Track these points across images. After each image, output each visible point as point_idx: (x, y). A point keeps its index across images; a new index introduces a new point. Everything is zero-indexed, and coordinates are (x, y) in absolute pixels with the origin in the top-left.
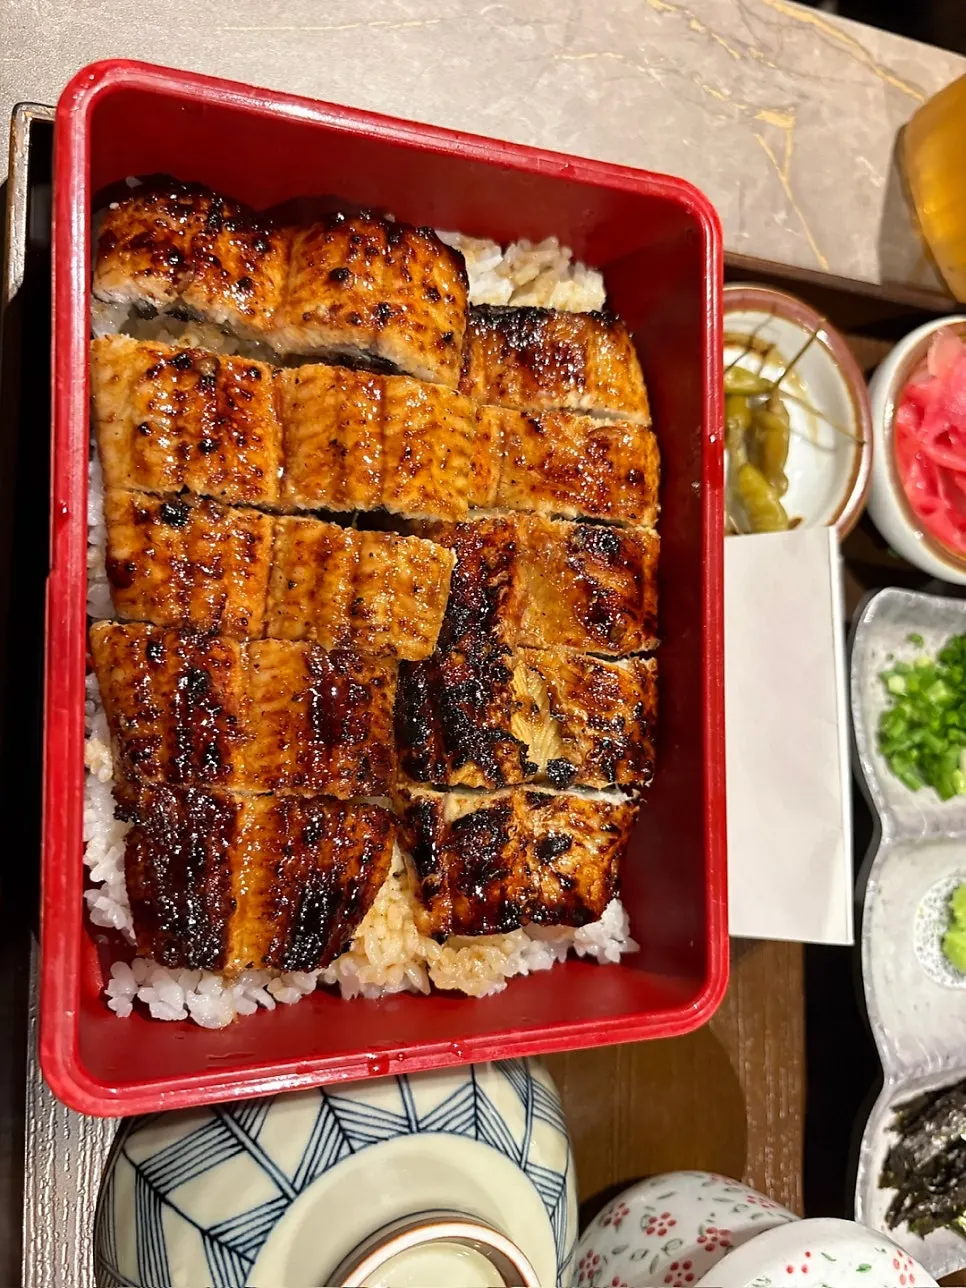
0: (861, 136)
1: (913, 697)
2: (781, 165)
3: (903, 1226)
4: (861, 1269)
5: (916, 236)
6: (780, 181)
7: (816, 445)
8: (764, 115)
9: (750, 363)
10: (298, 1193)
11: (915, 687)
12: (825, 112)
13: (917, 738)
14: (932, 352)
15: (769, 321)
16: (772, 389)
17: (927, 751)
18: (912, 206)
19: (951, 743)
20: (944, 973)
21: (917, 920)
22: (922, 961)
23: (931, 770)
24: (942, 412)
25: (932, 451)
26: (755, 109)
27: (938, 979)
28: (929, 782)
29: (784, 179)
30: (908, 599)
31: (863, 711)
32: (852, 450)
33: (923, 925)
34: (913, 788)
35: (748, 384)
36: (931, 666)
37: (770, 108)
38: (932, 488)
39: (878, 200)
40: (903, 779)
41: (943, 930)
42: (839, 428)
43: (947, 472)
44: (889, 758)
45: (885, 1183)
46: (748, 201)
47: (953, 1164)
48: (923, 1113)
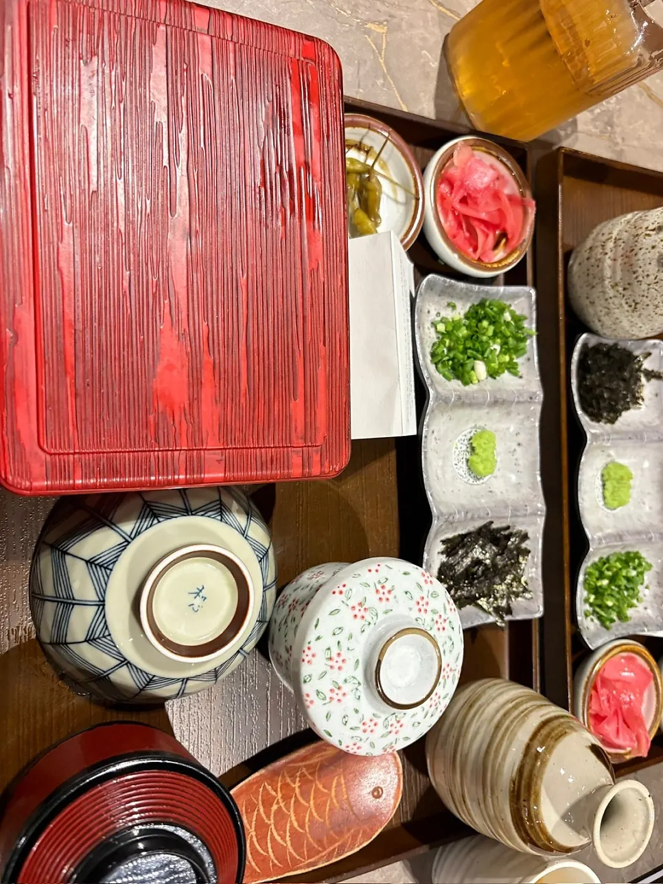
0: (424, 39)
1: (448, 334)
2: (380, 54)
4: (405, 574)
5: (455, 95)
6: (380, 63)
7: (396, 201)
8: (369, 25)
9: (361, 157)
10: (133, 539)
11: (450, 328)
12: (404, 25)
13: (451, 355)
14: (455, 153)
15: (367, 133)
16: (370, 170)
17: (456, 360)
18: (453, 79)
19: (469, 358)
20: (469, 477)
21: (454, 449)
22: (457, 471)
23: (459, 371)
24: (462, 186)
25: (458, 206)
26: (365, 22)
27: (466, 480)
28: (458, 377)
29: (382, 61)
30: (445, 282)
31: (421, 339)
32: (413, 202)
33: (457, 452)
34: (449, 379)
35: (358, 167)
36: (460, 320)
37: (373, 22)
38: (460, 226)
39: (434, 75)
40: (444, 376)
41: (468, 456)
42: (407, 191)
43: (466, 217)
44: (436, 364)
45: (439, 580)
46: (362, 73)
47: (476, 573)
48: (458, 545)
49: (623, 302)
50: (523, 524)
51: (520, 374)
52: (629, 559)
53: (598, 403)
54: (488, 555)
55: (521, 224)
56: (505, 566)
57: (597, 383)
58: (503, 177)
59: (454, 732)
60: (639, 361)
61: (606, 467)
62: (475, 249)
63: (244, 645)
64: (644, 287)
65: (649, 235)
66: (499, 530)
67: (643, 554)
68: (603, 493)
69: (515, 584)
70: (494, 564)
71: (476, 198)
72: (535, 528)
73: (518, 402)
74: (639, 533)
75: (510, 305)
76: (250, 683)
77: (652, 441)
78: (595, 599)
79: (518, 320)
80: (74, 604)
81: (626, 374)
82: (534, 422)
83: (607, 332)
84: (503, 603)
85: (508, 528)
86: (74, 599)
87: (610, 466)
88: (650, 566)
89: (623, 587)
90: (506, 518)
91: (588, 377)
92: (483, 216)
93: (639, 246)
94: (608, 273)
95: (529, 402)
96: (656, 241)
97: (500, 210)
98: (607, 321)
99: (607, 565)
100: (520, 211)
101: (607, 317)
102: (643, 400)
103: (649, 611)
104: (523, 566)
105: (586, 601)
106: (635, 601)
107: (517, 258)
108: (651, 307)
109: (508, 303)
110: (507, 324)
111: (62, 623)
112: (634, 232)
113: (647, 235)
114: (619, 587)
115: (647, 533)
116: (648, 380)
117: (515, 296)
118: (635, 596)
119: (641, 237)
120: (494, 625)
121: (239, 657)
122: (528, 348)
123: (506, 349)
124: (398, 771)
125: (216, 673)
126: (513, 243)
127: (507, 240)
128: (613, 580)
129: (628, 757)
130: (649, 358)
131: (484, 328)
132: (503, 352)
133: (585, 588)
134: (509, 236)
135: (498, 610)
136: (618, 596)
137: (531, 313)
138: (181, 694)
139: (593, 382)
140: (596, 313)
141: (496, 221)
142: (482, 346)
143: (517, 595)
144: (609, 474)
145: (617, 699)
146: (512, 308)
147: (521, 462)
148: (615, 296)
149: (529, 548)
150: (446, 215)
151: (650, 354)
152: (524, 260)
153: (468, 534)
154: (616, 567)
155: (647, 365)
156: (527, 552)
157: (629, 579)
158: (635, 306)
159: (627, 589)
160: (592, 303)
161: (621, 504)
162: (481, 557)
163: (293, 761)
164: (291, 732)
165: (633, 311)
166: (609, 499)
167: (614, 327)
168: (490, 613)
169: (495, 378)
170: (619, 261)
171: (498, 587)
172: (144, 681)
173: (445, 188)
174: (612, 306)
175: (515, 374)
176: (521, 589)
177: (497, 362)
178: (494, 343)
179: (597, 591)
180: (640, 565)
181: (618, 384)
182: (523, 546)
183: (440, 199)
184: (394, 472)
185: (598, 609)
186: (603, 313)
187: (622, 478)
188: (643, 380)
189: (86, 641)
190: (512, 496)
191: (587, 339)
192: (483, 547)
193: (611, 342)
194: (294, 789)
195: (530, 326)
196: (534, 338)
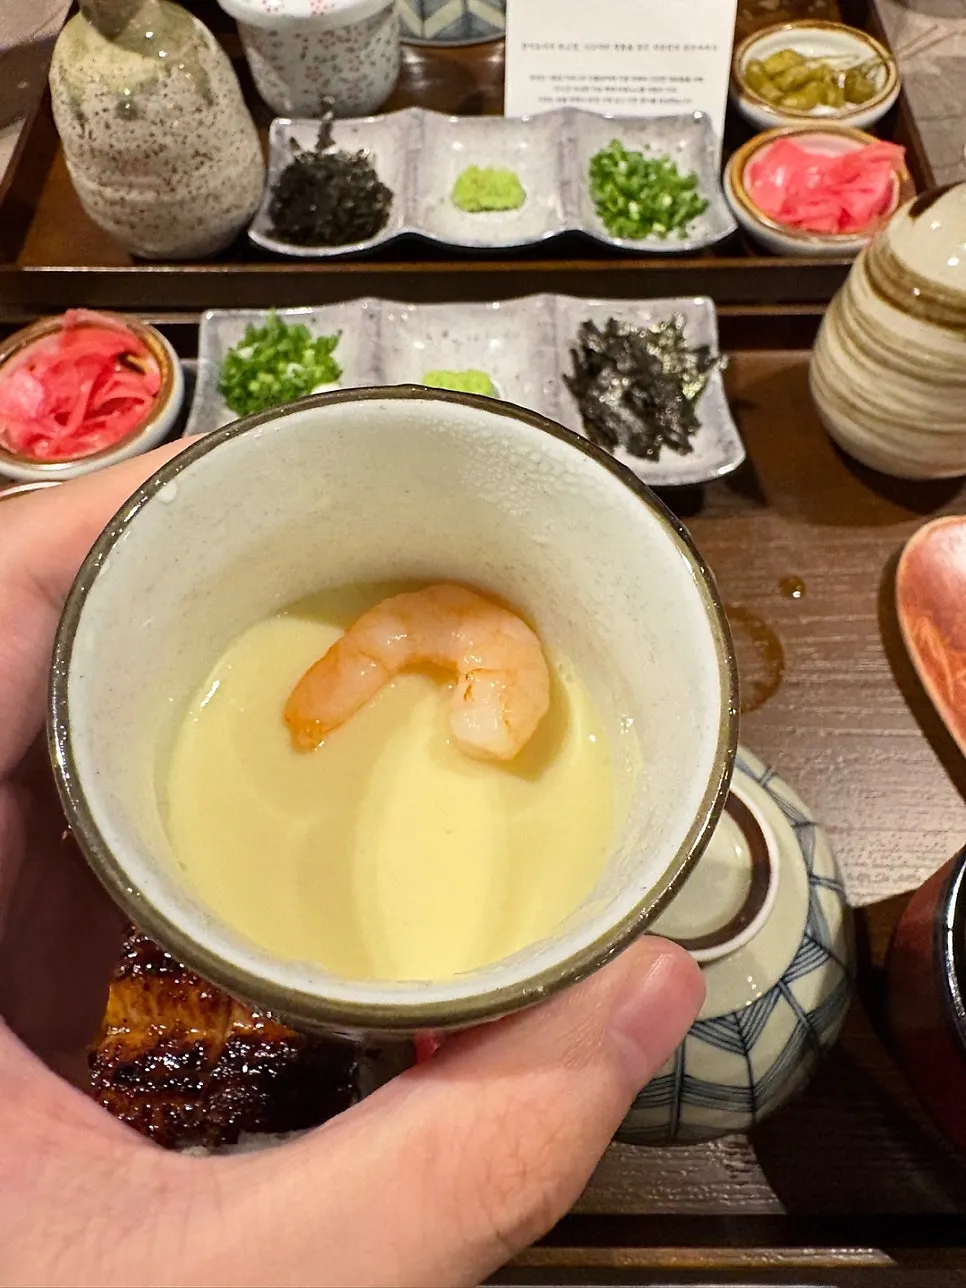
3: (692, 440)
24: (37, 420)
25: (71, 428)
38: (102, 425)
43: (90, 414)
45: (655, 457)
47: (644, 401)
48: (599, 428)
49: (196, 174)
50: (567, 329)
51: (336, 334)
52: (601, 172)
53: (361, 216)
54: (616, 382)
55: (102, 332)
56: (633, 357)
57: (330, 218)
58: (31, 358)
59: (897, 433)
60: (303, 155)
61: (458, 205)
62: (140, 402)
63: (753, 776)
64: (168, 140)
65: (90, 134)
66: (577, 366)
67: (595, 151)
68: (498, 210)
69: (663, 342)
70: (630, 374)
71: (58, 400)
72: (574, 312)
73: (379, 335)
74: (561, 157)
75: (231, 349)
76: (819, 764)
77: (422, 137)
78: (659, 221)
79: (252, 337)
80: (683, 1075)
81: (320, 175)
82: (410, 313)
83: (248, 200)
84: (691, 360)
85: (574, 352)
86: (673, 1075)
87: (457, 199)
88: (614, 142)
89: (644, 181)
90: (557, 356)
91: (317, 230)
92: (86, 388)
93: (106, 148)
94: (150, 196)
95: (379, 320)
96: (98, 123)
97: (78, 363)
98: (228, 199)
99: (610, 205)
100: (84, 333)
101: (223, 199)
102: (362, 151)
103: (683, 144)
104: (634, 330)
105: (662, 236)
106: (667, 166)
107: (156, 338)
108: (202, 131)
109: (225, 352)
110: (257, 352)
111: (715, 1094)
112: (87, 156)
113: (90, 137)
114: (642, 188)
115: (561, 144)
116: (333, 143)
117: (215, 342)
118: (658, 166)
119: (95, 145)
120: (725, 374)
121: (775, 785)
122: (298, 322)
123: (295, 355)
124: (956, 523)
125: (800, 826)
126: (133, 343)
127: (128, 352)
128: (630, 196)
129: (906, 176)
130: (300, 141)
131: (261, 388)
132: (299, 359)
133: (644, 237)
134: (121, 349)
135: (703, 367)
136: (656, 189)
137: (242, 317)
138: (837, 885)
139: (328, 223)
140: (216, 216)
141: (96, 369)
142: (289, 390)
143: (679, 338)
144: (471, 201)
145: (813, 192)
146: (234, 346)
147: (472, 333)
148: (188, 185)
149: (606, 319)
150: (84, 446)
151: (293, 141)
152: (163, 329)
153: (583, 412)
154: (611, 191)
155: (309, 144)
156: (612, 324)
157: (631, 172)
158: (202, 157)
159: (646, 175)
160: (200, 221)
161: (515, 183)
162: (618, 393)
163: (945, 695)
164: (897, 696)
165: (211, 159)
166: (508, 202)
167: (238, 189)
168: (706, 381)
169: (341, 372)
170: (132, 178)
171: (667, 366)
172: (816, 953)
173: (42, 448)
174: (203, 191)
175: (335, 341)
176: (670, 332)
177: (314, 368)
178: (284, 372)
179: (648, 220)
180: (610, 156)
181: (335, 186)
182: (602, 329)
183: (58, 454)
185: (677, 218)
186: (217, 206)
187: (475, 181)
188: (331, 151)
189: (746, 1054)
190: (524, 343)
191: (259, 232)
192: (603, 390)
193: (269, 197)
195: (263, 318)
196: (280, 312)
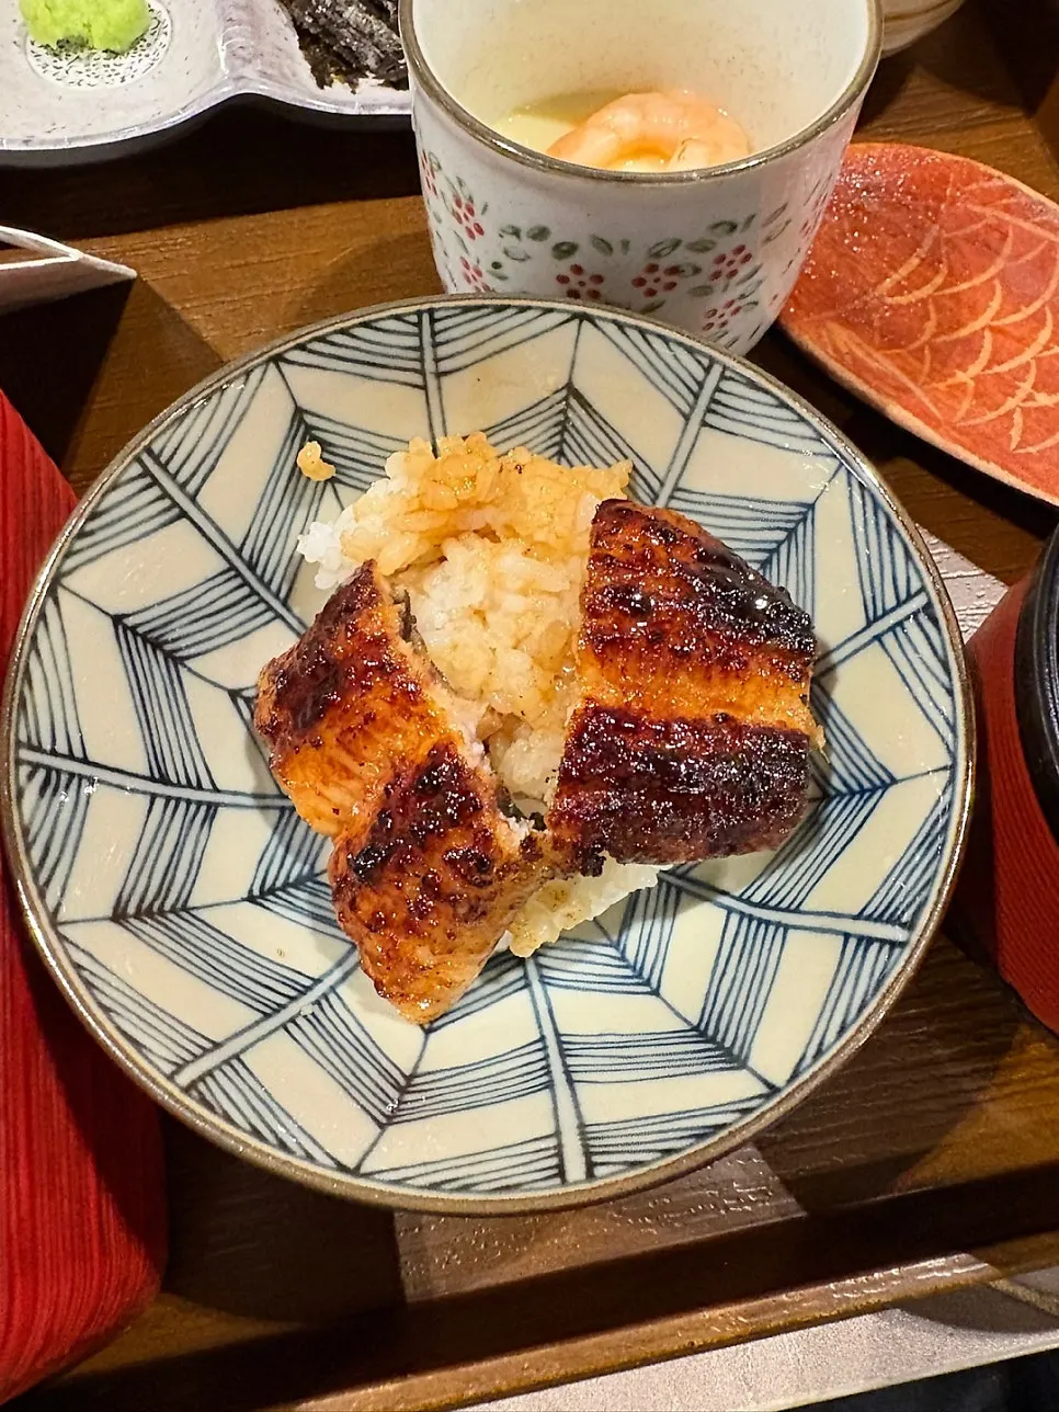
20: (156, 46)
21: (83, 88)
27: (164, 53)
41: (99, 53)
184: (164, 235)
194: (976, 379)
